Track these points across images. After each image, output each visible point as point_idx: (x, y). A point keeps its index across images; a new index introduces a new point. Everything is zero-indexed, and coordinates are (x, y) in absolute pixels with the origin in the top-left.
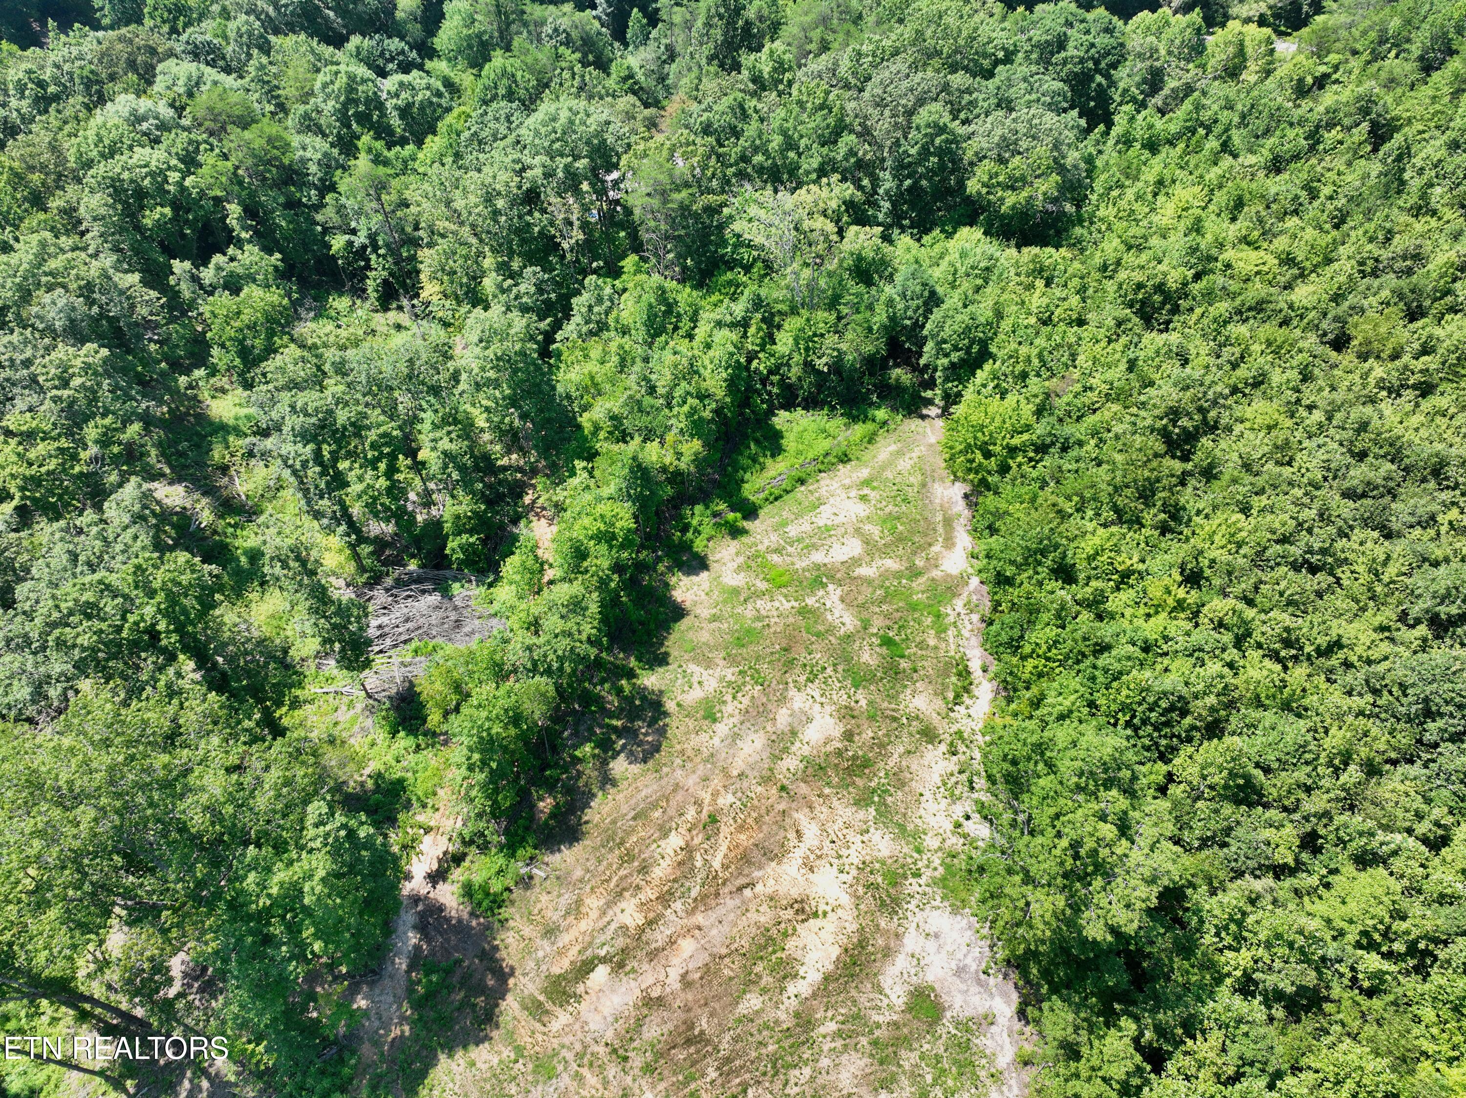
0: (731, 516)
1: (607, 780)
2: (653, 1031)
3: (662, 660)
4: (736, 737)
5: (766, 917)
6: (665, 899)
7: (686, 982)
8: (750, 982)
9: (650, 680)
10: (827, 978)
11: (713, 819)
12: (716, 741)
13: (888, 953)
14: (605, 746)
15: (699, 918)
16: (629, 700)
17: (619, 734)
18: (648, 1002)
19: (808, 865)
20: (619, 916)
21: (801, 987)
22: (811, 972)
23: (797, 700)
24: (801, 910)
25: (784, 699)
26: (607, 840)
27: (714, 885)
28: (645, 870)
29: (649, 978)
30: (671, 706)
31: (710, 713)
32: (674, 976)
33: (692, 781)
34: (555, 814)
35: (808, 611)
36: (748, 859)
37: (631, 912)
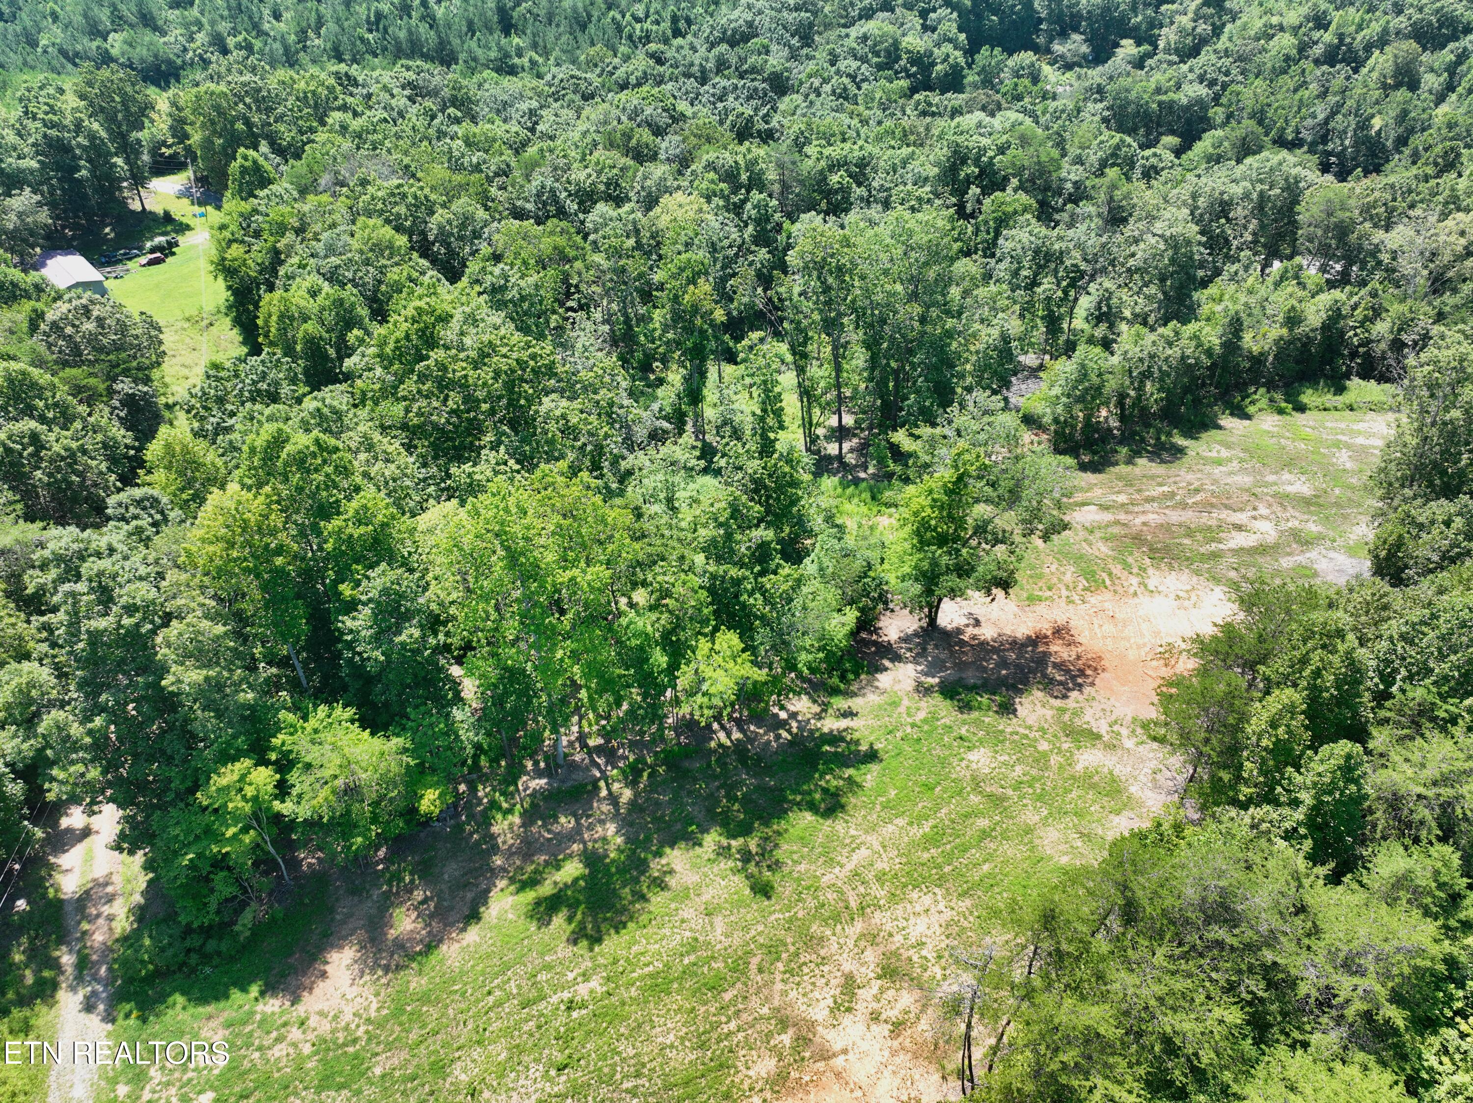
0: (1283, 405)
1: (1130, 462)
2: (1116, 530)
3: (1197, 439)
4: (1231, 473)
5: (1213, 523)
6: (1149, 500)
7: (1144, 524)
8: (1188, 536)
9: (1180, 441)
10: (1242, 549)
11: (1197, 491)
12: (1216, 471)
13: (1289, 554)
14: (1137, 453)
15: (1167, 512)
16: (1163, 444)
17: (1148, 452)
18: (1117, 522)
19: (1255, 518)
20: (1114, 497)
21: (1221, 546)
22: (1232, 544)
23: (1286, 476)
24: (1239, 528)
25: (1277, 473)
26: (1120, 478)
27: (1184, 506)
28: (1139, 491)
29: (1122, 517)
30: (1191, 453)
31: (1219, 463)
32: (1138, 521)
33: (1190, 477)
34: (1090, 462)
35: (1319, 453)
36: (1212, 506)
37: (1122, 498)
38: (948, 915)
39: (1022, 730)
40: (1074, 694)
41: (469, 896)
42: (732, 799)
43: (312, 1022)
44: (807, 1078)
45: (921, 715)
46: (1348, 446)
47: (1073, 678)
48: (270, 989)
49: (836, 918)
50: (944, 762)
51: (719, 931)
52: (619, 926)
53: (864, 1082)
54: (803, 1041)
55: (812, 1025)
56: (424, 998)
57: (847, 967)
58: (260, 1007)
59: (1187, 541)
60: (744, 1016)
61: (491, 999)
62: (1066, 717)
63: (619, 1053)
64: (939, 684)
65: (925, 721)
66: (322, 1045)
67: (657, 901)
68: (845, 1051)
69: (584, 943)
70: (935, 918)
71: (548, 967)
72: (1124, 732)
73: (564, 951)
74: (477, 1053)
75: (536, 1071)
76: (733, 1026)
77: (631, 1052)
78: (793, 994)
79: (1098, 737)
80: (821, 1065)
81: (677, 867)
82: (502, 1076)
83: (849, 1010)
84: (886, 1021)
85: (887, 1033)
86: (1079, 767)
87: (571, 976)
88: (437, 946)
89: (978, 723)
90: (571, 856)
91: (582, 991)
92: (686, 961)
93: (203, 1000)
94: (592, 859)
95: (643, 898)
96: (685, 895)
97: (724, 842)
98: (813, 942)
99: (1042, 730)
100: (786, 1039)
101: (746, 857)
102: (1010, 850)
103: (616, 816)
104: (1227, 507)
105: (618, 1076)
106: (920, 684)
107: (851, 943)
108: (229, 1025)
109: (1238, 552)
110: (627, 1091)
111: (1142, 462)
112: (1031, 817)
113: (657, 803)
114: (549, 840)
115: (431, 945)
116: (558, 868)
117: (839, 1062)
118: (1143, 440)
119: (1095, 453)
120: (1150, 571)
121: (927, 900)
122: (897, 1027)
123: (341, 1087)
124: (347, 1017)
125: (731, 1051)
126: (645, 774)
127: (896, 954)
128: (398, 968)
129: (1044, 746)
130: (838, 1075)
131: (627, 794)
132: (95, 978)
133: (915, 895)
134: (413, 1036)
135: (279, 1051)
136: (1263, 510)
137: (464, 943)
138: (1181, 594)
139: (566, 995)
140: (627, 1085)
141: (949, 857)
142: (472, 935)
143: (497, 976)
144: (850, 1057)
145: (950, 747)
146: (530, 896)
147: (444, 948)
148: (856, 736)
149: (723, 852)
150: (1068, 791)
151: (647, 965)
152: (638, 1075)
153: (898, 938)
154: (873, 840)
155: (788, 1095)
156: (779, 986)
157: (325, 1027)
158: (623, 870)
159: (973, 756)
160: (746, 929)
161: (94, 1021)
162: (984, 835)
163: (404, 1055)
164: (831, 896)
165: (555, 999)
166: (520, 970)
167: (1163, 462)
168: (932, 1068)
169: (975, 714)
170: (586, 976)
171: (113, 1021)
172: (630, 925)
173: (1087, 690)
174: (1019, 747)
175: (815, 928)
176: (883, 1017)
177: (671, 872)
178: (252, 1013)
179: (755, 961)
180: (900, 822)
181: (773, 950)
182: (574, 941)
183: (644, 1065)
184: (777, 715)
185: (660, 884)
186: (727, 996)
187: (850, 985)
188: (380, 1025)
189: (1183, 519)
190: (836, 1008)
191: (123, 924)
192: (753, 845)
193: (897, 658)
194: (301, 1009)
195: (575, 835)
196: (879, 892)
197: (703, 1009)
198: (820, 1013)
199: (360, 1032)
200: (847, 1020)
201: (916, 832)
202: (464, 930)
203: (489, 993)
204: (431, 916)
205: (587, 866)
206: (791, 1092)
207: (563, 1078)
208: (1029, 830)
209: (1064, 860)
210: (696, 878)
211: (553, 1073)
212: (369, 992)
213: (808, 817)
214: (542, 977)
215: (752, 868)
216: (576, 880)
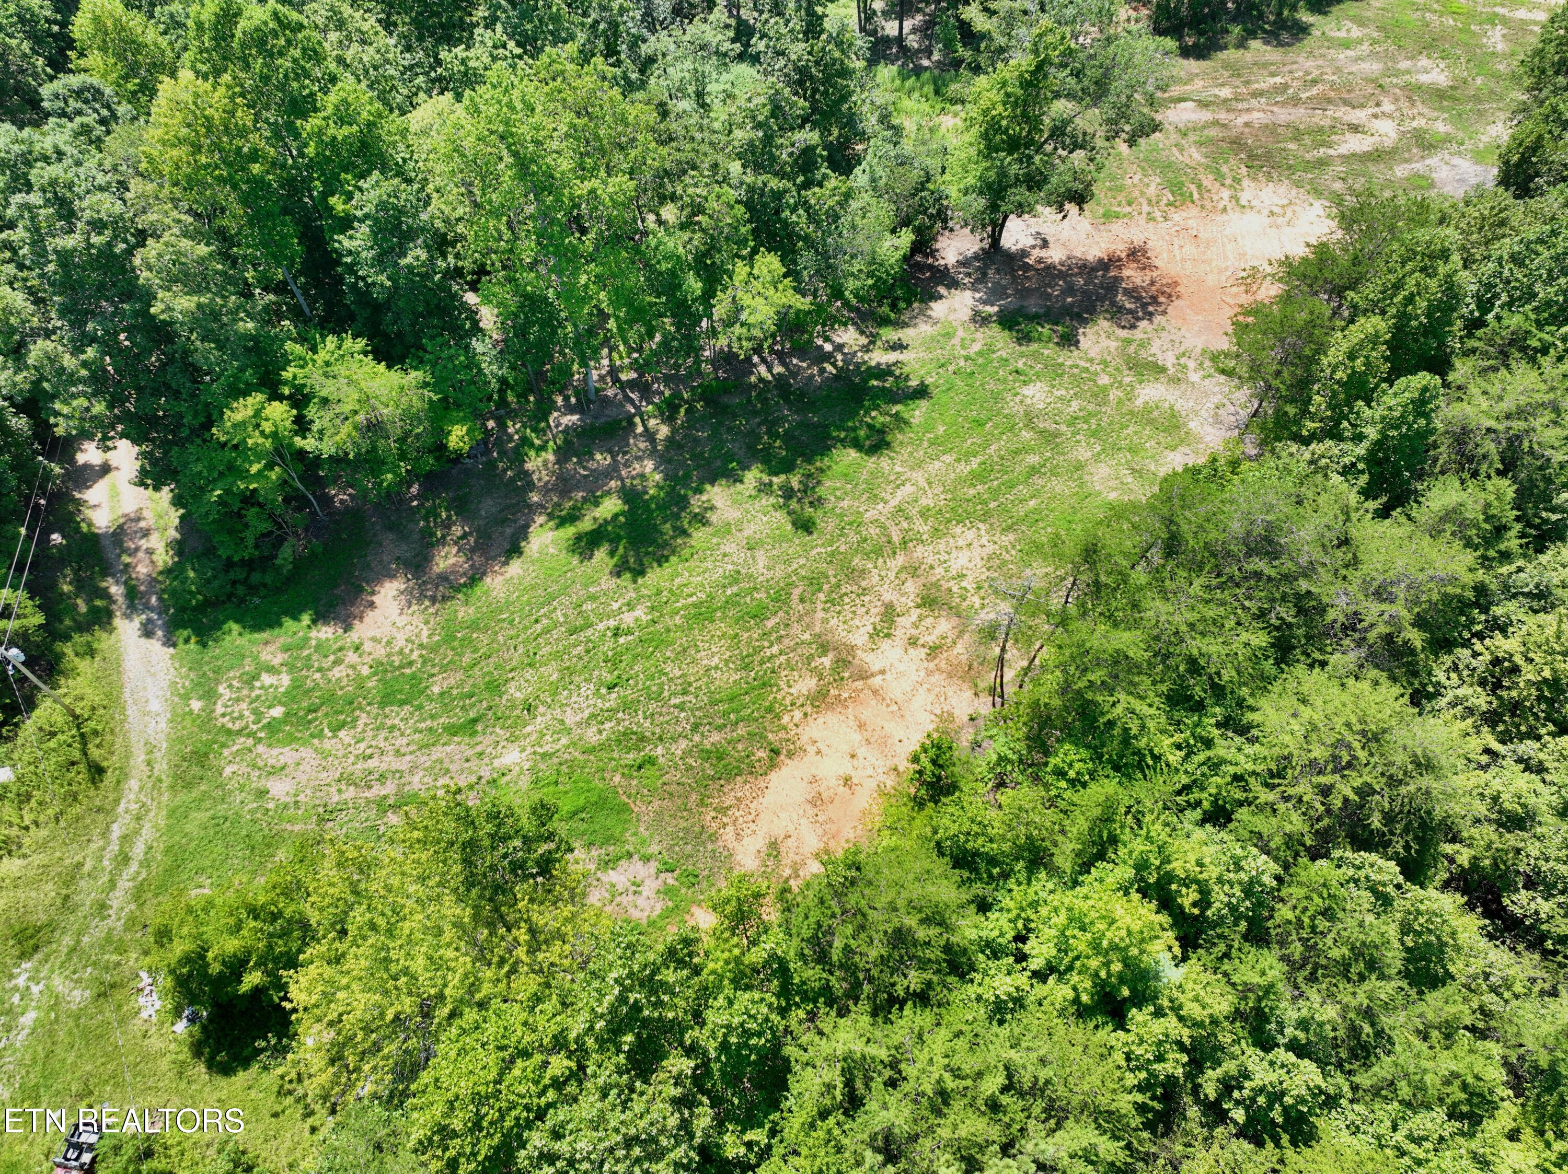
1: (1241, 44)
2: (1213, 132)
3: (1325, 13)
4: (1358, 59)
5: (1326, 123)
6: (1256, 94)
7: (1247, 124)
8: (1295, 139)
9: (1305, 17)
10: (1353, 155)
11: (1314, 82)
12: (1341, 56)
13: (1407, 161)
14: (1251, 34)
15: (1275, 109)
16: (1284, 21)
17: (1265, 31)
18: (1216, 123)
19: (1375, 116)
20: (1216, 91)
21: (1331, 152)
22: (1343, 150)
23: (1423, 62)
24: (1355, 128)
25: (1413, 58)
26: (1226, 66)
27: (1296, 101)
28: (1247, 83)
29: (1223, 116)
30: (1316, 33)
31: (1346, 45)
32: (1240, 121)
33: (1310, 64)
34: (1195, 45)
35: (1469, 31)
36: (1329, 101)
37: (1226, 93)
38: (990, 548)
39: (1083, 364)
40: (1143, 324)
41: (509, 531)
42: (773, 435)
43: (368, 646)
44: (846, 695)
45: (977, 347)
46: (1505, 21)
47: (1144, 306)
48: (320, 617)
49: (878, 552)
50: (997, 397)
51: (761, 565)
52: (661, 560)
53: (899, 697)
54: (842, 663)
55: (852, 649)
56: (474, 626)
57: (887, 597)
58: (313, 634)
59: (1292, 146)
60: (786, 641)
61: (539, 627)
62: (1132, 349)
63: (666, 674)
64: (996, 314)
65: (980, 353)
66: (378, 667)
67: (699, 536)
68: (883, 672)
69: (628, 575)
70: (977, 552)
71: (593, 598)
72: (1191, 364)
73: (608, 583)
74: (529, 674)
75: (588, 689)
76: (775, 650)
77: (678, 673)
78: (833, 622)
79: (1163, 370)
80: (859, 684)
81: (718, 504)
82: (555, 693)
83: (888, 636)
84: (923, 646)
85: (923, 656)
86: (1139, 402)
87: (615, 606)
88: (481, 579)
89: (1036, 356)
90: (609, 493)
91: (628, 619)
92: (729, 592)
93: (257, 627)
94: (631, 496)
95: (684, 533)
96: (726, 529)
97: (766, 479)
98: (854, 575)
99: (1105, 363)
100: (827, 661)
101: (788, 493)
102: (1059, 486)
103: (653, 453)
104: (1346, 102)
105: (666, 694)
106: (977, 313)
107: (892, 575)
108: (286, 649)
109: (1347, 159)
110: (675, 706)
111: (1255, 44)
112: (1083, 453)
113: (696, 440)
114: (585, 477)
115: (475, 578)
116: (597, 504)
117: (877, 681)
118: (1261, 16)
119: (1201, 33)
120: (1246, 182)
121: (970, 535)
122: (934, 651)
123: (402, 703)
124: (400, 642)
125: (773, 672)
126: (682, 410)
127: (936, 585)
128: (445, 599)
129: (1104, 380)
130: (875, 692)
131: (664, 431)
132: (147, 607)
133: (958, 530)
134: (467, 659)
135: (338, 672)
136: (1387, 107)
137: (508, 576)
138: (1276, 210)
139: (612, 623)
140: (675, 701)
141: (995, 493)
142: (515, 568)
143: (543, 605)
144: (888, 676)
145: (1005, 381)
146: (570, 531)
147: (488, 580)
148: (906, 370)
149: (764, 488)
150: (1124, 427)
151: (691, 596)
152: (685, 693)
153: (939, 571)
154: (919, 477)
155: (827, 709)
156: (820, 615)
157: (380, 652)
158: (663, 506)
159: (1028, 391)
160: (788, 562)
161: (155, 646)
162: (1034, 471)
163: (460, 676)
164: (874, 531)
165: (601, 627)
166: (565, 600)
167: (1281, 44)
168: (965, 686)
169: (1034, 346)
170: (630, 606)
171: (174, 645)
172: (672, 558)
173: (1158, 319)
174: (1078, 381)
175: (856, 561)
176: (921, 642)
177: (712, 508)
178: (307, 639)
179: (796, 592)
180: (948, 458)
181: (814, 582)
182: (617, 573)
183: (690, 684)
184: (821, 347)
185: (701, 520)
186: (770, 624)
187: (890, 613)
188: (434, 649)
189: (1292, 118)
190: (876, 635)
191: (164, 558)
192: (795, 481)
193: (954, 284)
194: (354, 636)
195: (612, 472)
196: (923, 527)
197: (746, 635)
198: (859, 638)
199: (415, 656)
200: (886, 644)
201: (964, 469)
202: (506, 563)
203: (537, 621)
204: (473, 550)
205: (626, 502)
206: (831, 707)
207: (614, 696)
208: (1079, 467)
209: (1113, 496)
210: (737, 514)
211: (604, 691)
212: (418, 620)
213: (853, 454)
214: (588, 606)
215: (794, 504)
216: (616, 516)
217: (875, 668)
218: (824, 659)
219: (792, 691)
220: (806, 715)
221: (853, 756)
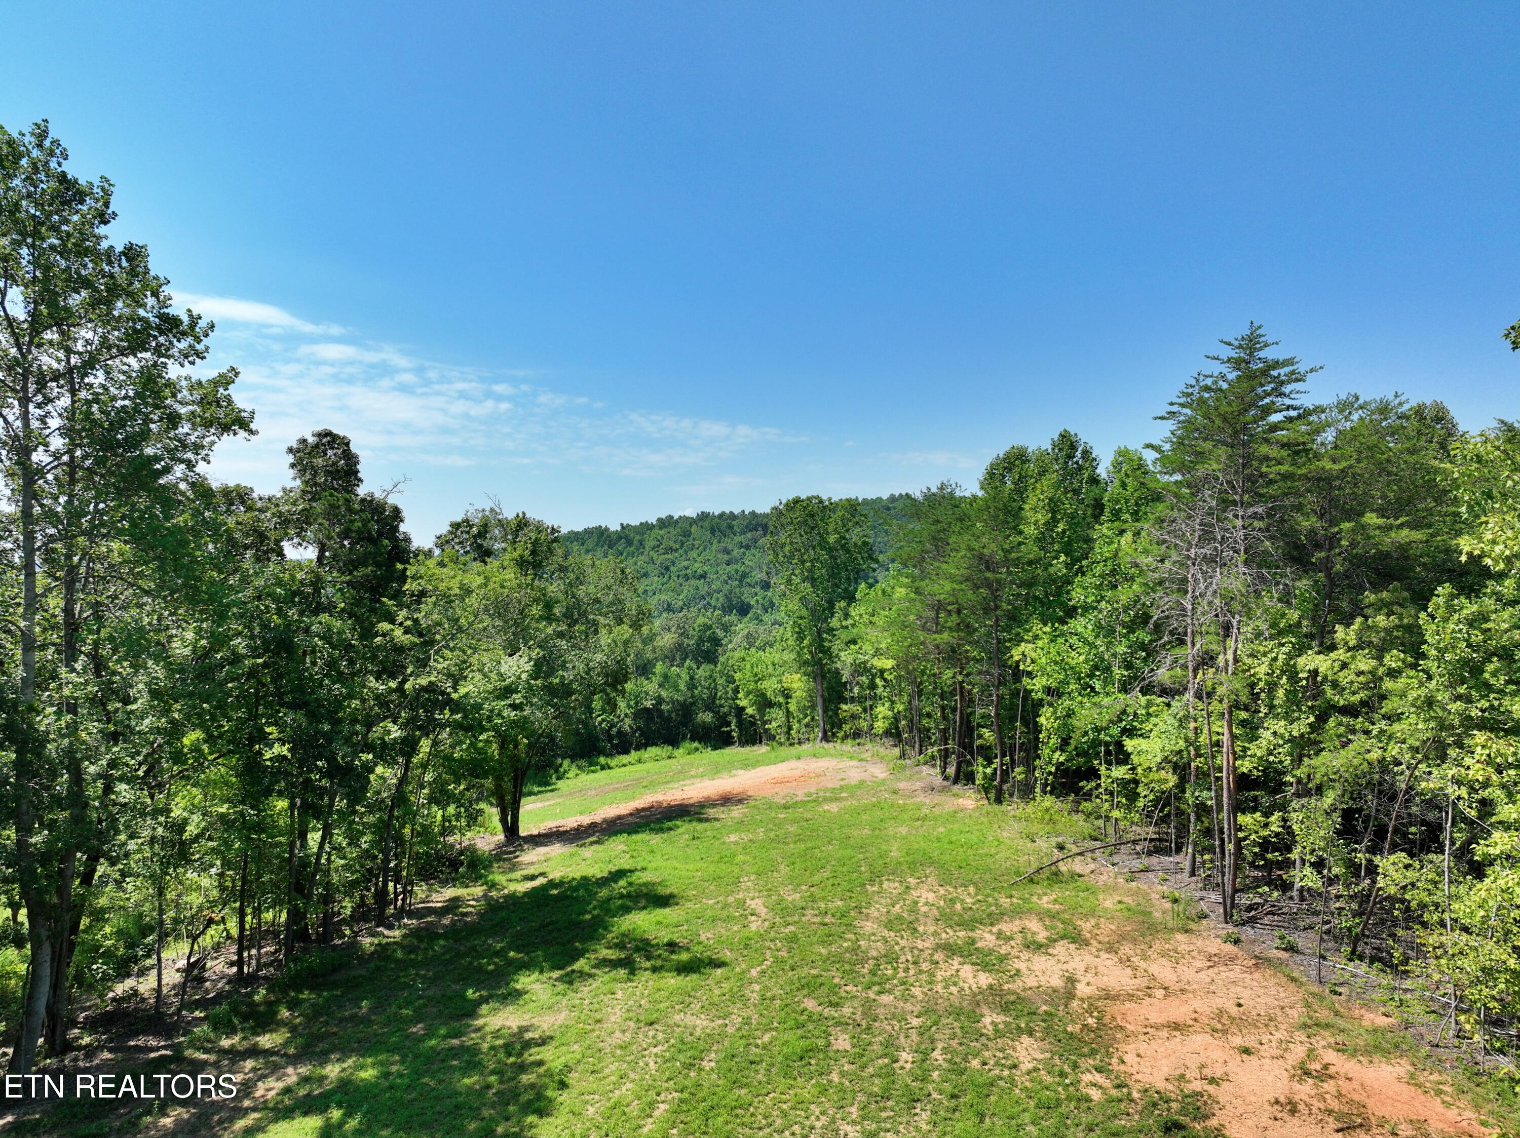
44: (1091, 1021)
54: (1014, 1005)
55: (993, 990)
57: (925, 944)
60: (902, 1041)
68: (1071, 980)
76: (908, 1057)
80: (1078, 1005)
83: (1001, 959)
84: (1052, 941)
85: (1073, 946)
92: (709, 1065)
98: (845, 957)
101: (618, 963)
107: (888, 934)
122: (1070, 938)
125: (958, 1074)
127: (948, 914)
130: (1109, 997)
131: (271, 1038)
144: (1085, 979)
149: (572, 980)
151: (651, 1108)
153: (924, 909)
154: (747, 894)
155: (1109, 1046)
156: (886, 998)
160: (737, 999)
164: (788, 930)
175: (824, 950)
176: (1042, 941)
215: (647, 965)
217: (1057, 982)
218: (987, 1020)
219: (1027, 1066)
220: (1099, 1070)
221: (1247, 1051)
